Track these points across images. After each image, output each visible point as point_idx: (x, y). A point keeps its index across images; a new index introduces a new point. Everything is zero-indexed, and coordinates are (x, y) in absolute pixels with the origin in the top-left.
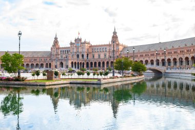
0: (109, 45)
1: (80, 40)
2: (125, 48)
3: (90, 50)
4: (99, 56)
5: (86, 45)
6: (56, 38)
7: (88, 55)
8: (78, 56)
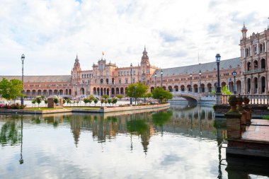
0: (139, 68)
1: (105, 62)
2: (157, 71)
3: (116, 74)
4: (127, 81)
5: (111, 67)
6: (77, 60)
7: (113, 79)
8: (102, 81)
